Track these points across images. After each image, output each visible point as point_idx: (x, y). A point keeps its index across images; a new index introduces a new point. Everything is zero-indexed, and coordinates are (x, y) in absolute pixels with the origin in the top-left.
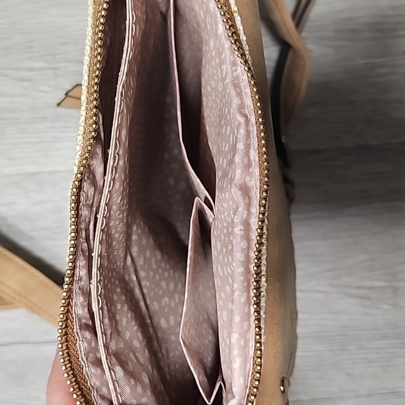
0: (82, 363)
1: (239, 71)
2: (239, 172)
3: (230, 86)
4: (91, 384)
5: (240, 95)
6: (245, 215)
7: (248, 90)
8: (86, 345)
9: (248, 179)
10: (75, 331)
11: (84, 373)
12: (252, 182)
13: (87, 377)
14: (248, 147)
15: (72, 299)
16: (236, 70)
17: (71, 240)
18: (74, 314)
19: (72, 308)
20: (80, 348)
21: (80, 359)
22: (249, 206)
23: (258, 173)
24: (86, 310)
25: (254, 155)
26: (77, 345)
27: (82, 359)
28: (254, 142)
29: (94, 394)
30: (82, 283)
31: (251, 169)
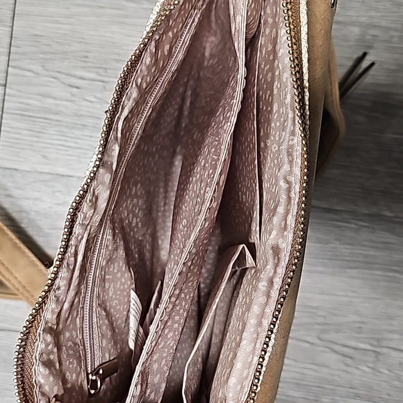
0: (35, 361)
1: (295, 141)
2: (274, 233)
3: (284, 152)
4: (35, 381)
5: (291, 162)
6: (271, 274)
7: (299, 161)
8: (43, 346)
9: (280, 241)
10: (38, 331)
11: (33, 370)
12: (284, 245)
13: (34, 374)
14: (287, 212)
15: (45, 304)
16: (293, 140)
17: (59, 254)
18: (42, 318)
19: (43, 311)
20: (37, 347)
21: (34, 357)
22: (276, 265)
23: (291, 239)
24: (55, 316)
25: (291, 221)
26: (36, 344)
27: (36, 357)
28: (294, 209)
29: (36, 390)
30: (60, 292)
31: (285, 233)
